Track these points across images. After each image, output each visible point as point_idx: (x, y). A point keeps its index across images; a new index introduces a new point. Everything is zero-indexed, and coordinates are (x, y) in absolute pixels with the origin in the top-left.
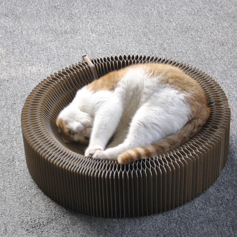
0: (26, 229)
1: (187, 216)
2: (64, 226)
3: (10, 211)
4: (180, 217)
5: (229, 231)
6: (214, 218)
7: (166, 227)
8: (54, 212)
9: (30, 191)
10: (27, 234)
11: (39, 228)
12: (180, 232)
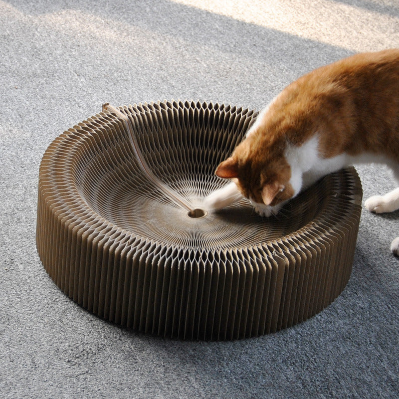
0: (67, 360)
1: (308, 332)
2: (126, 353)
3: (32, 336)
4: (299, 334)
5: (377, 350)
6: (349, 334)
7: (282, 348)
8: (103, 334)
9: (55, 307)
10: (70, 368)
11: (87, 358)
12: (306, 354)
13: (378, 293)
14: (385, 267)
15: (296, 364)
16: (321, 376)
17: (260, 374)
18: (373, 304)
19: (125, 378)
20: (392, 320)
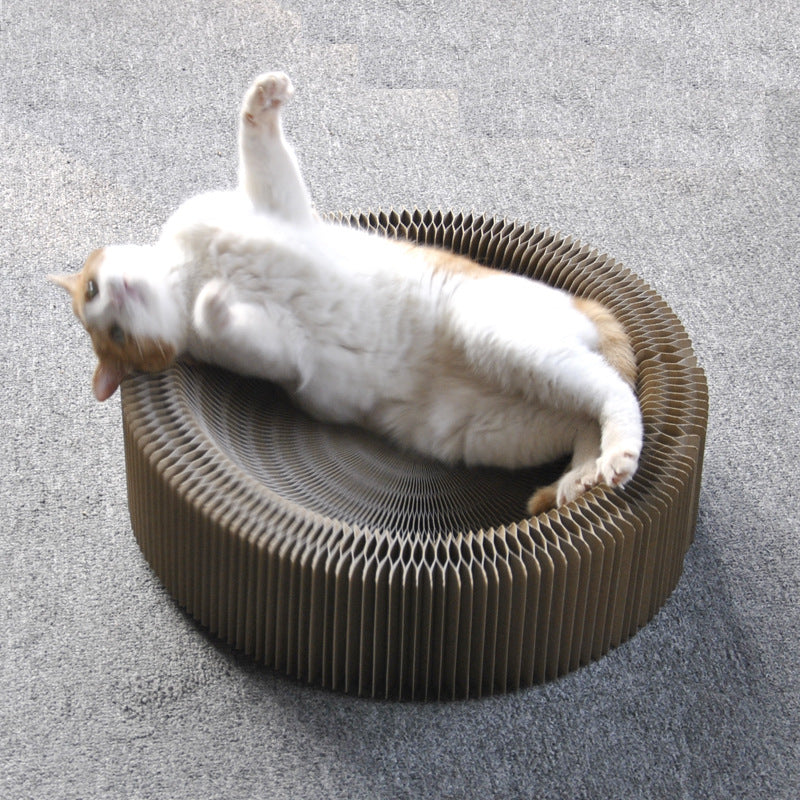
0: (124, 707)
1: (563, 693)
2: (228, 703)
3: (83, 650)
4: (545, 695)
5: (678, 744)
6: (637, 704)
7: (504, 722)
8: (201, 661)
9: (140, 596)
10: (124, 722)
11: (159, 707)
12: (543, 739)
13: (719, 622)
14: (751, 568)
15: (519, 758)
16: (556, 788)
17: (446, 773)
18: (702, 645)
19: (210, 753)
20: (726, 683)
